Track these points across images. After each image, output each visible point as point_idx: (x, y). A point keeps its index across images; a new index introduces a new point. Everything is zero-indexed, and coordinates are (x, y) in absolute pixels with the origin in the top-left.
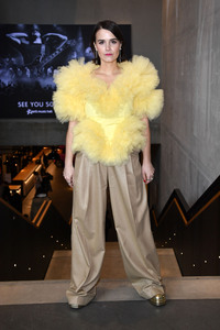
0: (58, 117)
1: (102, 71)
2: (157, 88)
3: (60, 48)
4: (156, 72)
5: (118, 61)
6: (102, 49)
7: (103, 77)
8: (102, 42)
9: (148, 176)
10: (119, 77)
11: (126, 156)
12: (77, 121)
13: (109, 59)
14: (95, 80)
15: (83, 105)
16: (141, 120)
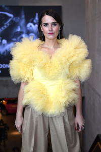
0: (13, 79)
1: (46, 46)
2: (87, 58)
3: (8, 23)
4: (86, 46)
5: (58, 38)
6: (46, 30)
7: (46, 50)
8: (46, 25)
9: (80, 125)
10: (59, 50)
11: (63, 110)
12: (27, 83)
13: (51, 37)
14: (41, 52)
15: (32, 70)
16: (75, 82)
